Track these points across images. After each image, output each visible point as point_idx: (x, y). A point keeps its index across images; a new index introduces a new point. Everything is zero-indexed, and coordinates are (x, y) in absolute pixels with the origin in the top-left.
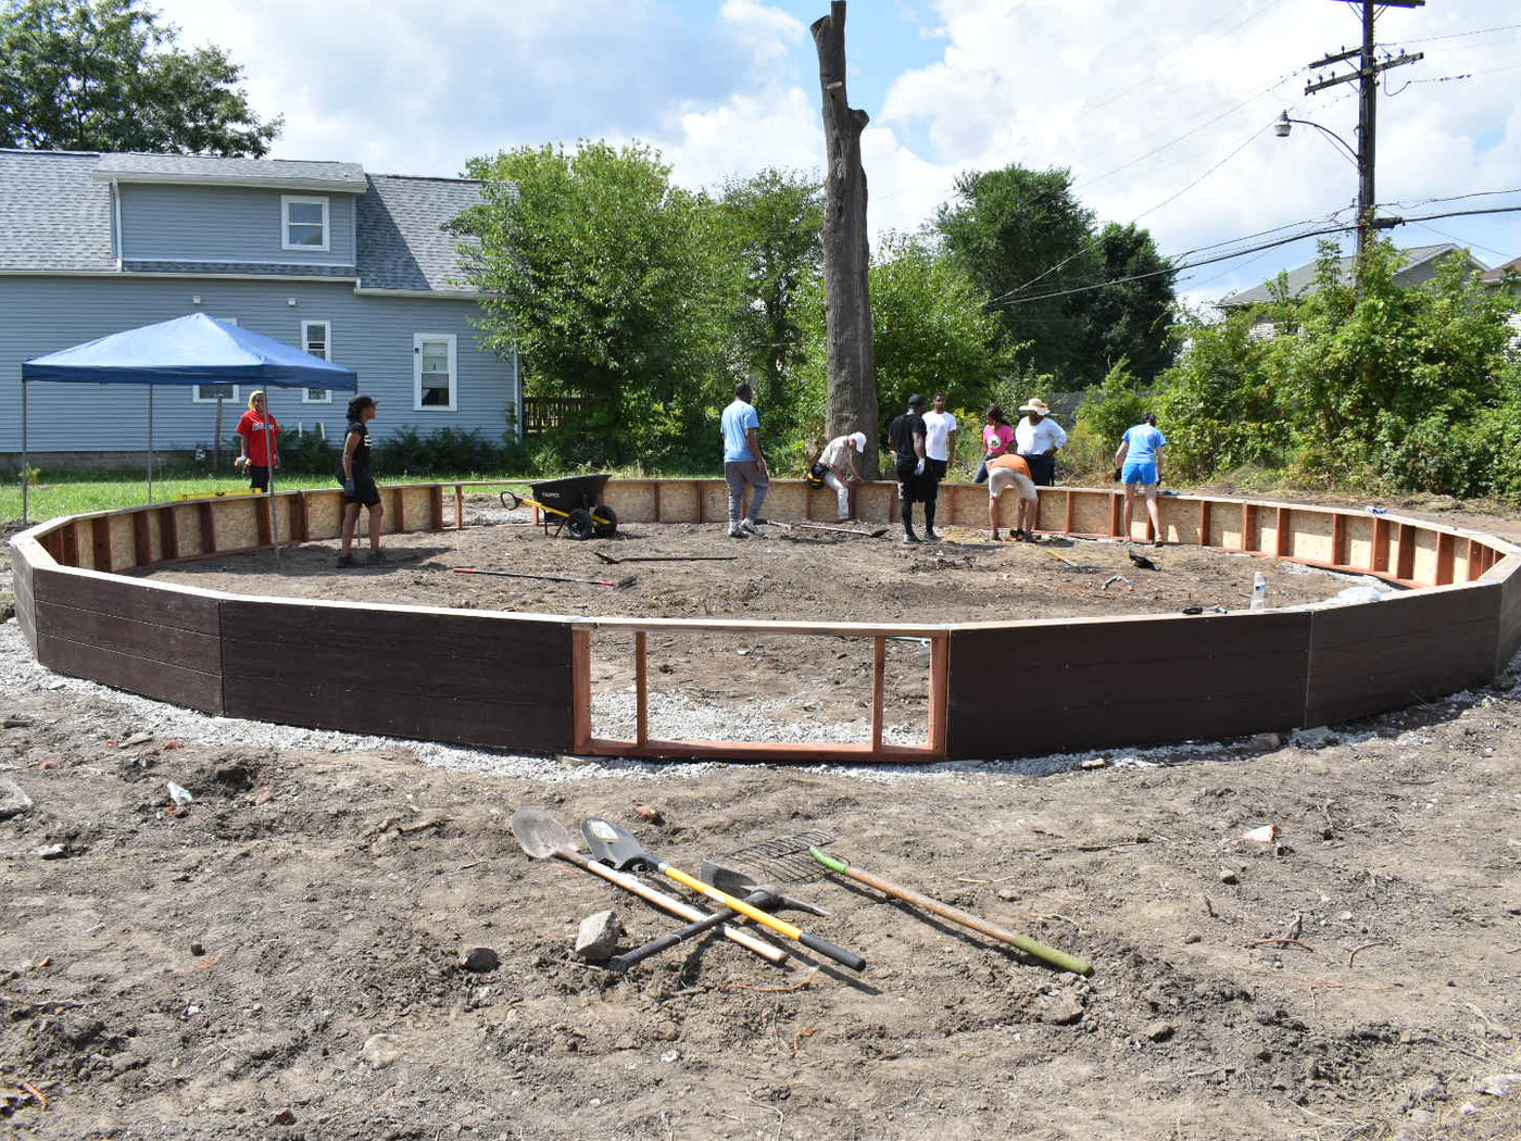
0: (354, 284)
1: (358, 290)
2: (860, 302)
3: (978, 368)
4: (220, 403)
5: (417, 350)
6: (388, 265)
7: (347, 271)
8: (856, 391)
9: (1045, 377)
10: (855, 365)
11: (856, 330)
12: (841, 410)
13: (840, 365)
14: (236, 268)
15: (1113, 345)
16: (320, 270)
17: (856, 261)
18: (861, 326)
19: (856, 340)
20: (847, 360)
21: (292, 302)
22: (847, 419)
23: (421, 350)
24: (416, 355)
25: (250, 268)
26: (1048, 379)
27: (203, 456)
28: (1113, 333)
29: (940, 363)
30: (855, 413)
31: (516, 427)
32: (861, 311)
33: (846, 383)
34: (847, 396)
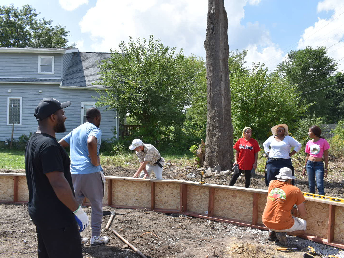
0: (59, 85)
1: (61, 87)
2: (222, 74)
3: (292, 114)
4: (13, 126)
5: (82, 108)
6: (75, 78)
7: (59, 81)
8: (220, 121)
9: (319, 118)
10: (220, 106)
11: (221, 88)
12: (212, 130)
13: (212, 108)
14: (22, 80)
15: (340, 110)
16: (49, 80)
17: (221, 54)
18: (223, 86)
19: (220, 94)
20: (216, 105)
21: (40, 91)
22: (215, 135)
23: (84, 108)
24: (82, 110)
25: (27, 80)
26: (321, 120)
27: (7, 143)
28: (340, 106)
29: (277, 112)
30: (219, 132)
31: (116, 135)
32: (223, 78)
33: (214, 116)
34: (216, 123)
